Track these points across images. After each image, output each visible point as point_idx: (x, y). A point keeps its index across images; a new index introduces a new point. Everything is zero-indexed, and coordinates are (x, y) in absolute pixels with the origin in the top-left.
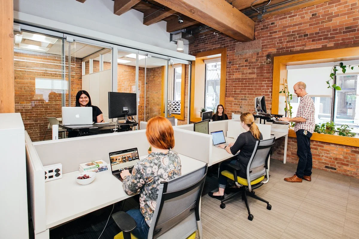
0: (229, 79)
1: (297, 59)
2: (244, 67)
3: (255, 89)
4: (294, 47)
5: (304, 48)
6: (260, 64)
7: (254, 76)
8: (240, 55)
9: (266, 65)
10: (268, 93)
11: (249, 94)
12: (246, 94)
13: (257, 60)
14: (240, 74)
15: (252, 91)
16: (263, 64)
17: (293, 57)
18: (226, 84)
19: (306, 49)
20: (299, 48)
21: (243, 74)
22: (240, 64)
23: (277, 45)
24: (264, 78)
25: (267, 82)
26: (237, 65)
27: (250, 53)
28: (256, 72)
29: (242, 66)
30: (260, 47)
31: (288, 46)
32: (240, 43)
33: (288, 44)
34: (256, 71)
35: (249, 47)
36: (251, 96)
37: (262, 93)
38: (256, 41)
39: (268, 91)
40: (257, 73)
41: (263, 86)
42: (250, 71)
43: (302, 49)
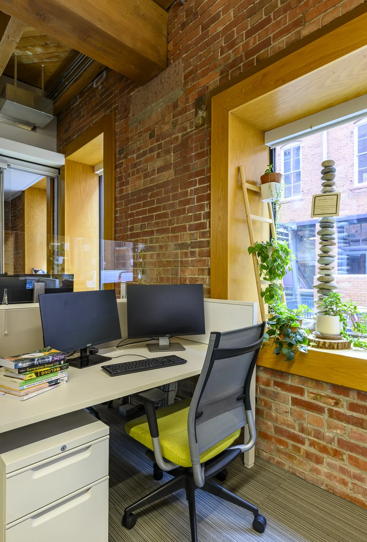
0: (121, 198)
1: (277, 81)
2: (148, 155)
3: (173, 214)
4: (267, 43)
5: (299, 32)
6: (180, 135)
7: (169, 175)
8: (140, 122)
9: (196, 134)
10: (202, 221)
11: (159, 231)
12: (152, 233)
13: (175, 124)
14: (139, 178)
15: (165, 222)
16: (188, 133)
17: (264, 75)
18: (116, 212)
19: (306, 31)
20: (284, 38)
21: (146, 176)
22: (139, 149)
23: (220, 58)
24: (191, 176)
25: (198, 186)
26: (134, 153)
27: (159, 109)
28: (173, 162)
29: (145, 153)
30: (181, 81)
31: (251, 46)
32: (139, 91)
33: (251, 39)
34: (172, 159)
35: (156, 93)
36: (163, 238)
37: (187, 225)
38: (170, 70)
39: (202, 212)
40: (175, 166)
41: (188, 202)
42: (159, 163)
43: (293, 38)
